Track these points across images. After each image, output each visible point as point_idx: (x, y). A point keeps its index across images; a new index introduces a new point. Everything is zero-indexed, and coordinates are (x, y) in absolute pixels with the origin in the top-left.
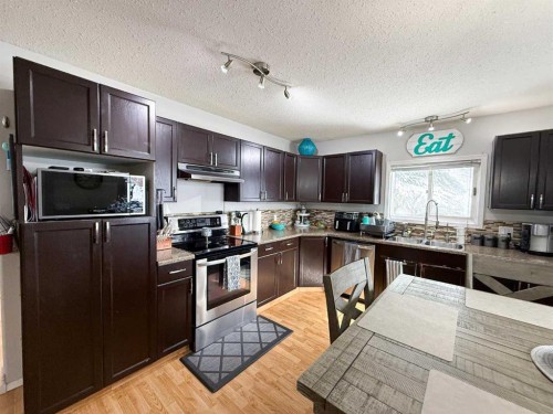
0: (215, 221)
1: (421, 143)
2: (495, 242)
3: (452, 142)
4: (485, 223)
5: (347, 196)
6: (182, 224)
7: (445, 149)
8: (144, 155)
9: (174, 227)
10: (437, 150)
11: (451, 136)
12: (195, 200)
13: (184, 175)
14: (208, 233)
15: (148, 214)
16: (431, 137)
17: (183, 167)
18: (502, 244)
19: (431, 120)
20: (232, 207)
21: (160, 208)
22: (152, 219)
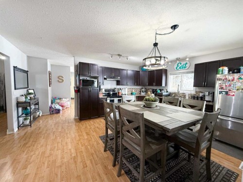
0: (113, 90)
1: (178, 66)
2: (198, 98)
3: (187, 65)
4: (196, 92)
5: (154, 84)
6: (105, 90)
7: (185, 68)
8: (97, 75)
9: (103, 91)
10: (183, 68)
11: (186, 63)
12: (109, 85)
13: (105, 79)
14: (111, 93)
15: (98, 87)
16: (181, 64)
17: (105, 77)
18: (200, 99)
19: (178, 59)
20: (119, 87)
21: (100, 86)
22: (98, 88)
